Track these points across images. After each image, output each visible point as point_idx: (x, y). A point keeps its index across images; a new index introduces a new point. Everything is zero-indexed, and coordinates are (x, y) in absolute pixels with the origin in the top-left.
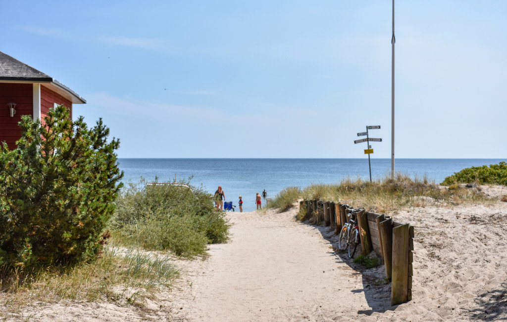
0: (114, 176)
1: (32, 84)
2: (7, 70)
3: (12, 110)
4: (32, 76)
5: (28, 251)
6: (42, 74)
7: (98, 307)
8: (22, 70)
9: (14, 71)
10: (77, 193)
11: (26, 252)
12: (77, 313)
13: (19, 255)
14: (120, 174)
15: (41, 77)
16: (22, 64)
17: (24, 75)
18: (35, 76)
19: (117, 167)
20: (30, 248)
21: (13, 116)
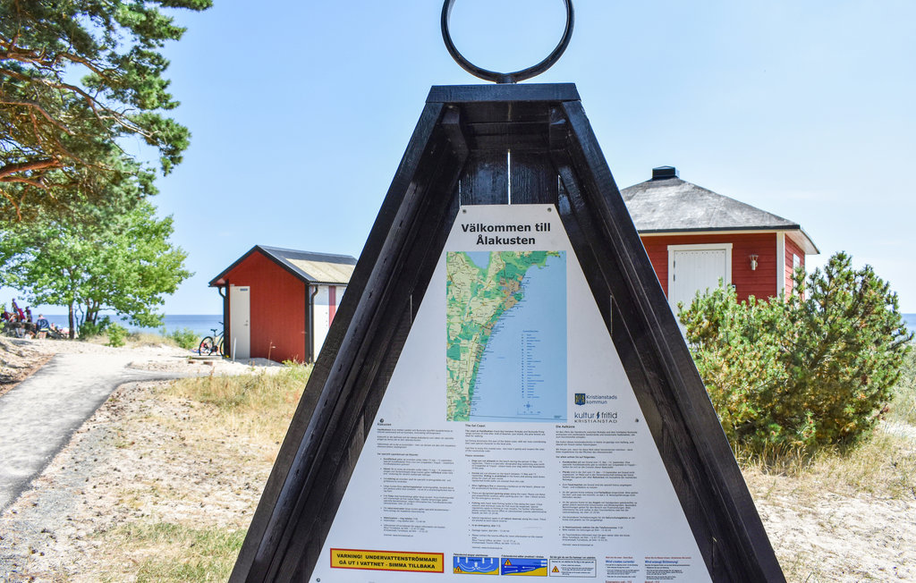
0: (901, 338)
1: (776, 234)
2: (748, 219)
3: (754, 263)
4: (777, 225)
5: (811, 429)
6: (788, 221)
7: (908, 508)
8: (765, 218)
9: (756, 220)
10: (870, 358)
11: (808, 429)
12: (889, 516)
13: (798, 433)
14: (909, 336)
15: (786, 224)
16: (764, 212)
17: (767, 223)
18: (781, 224)
19: (904, 327)
20: (812, 425)
21: (754, 269)
